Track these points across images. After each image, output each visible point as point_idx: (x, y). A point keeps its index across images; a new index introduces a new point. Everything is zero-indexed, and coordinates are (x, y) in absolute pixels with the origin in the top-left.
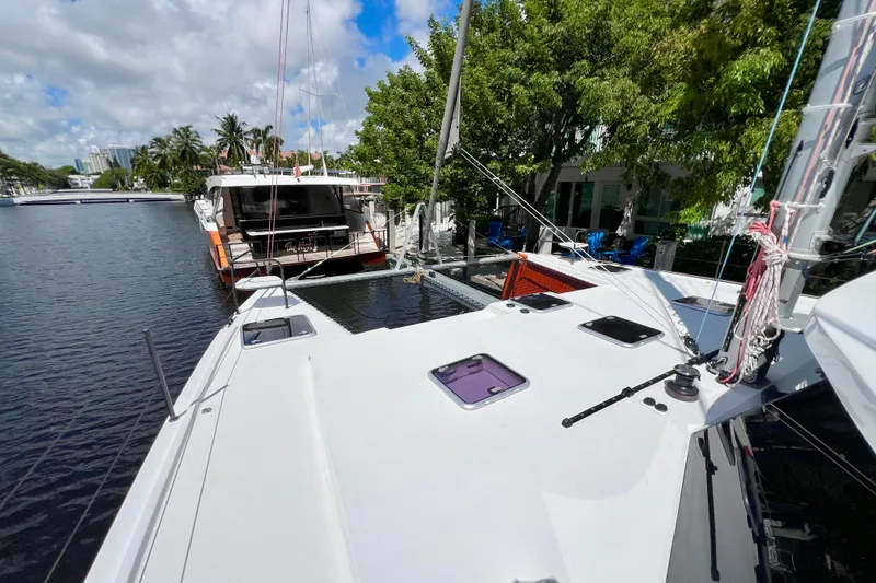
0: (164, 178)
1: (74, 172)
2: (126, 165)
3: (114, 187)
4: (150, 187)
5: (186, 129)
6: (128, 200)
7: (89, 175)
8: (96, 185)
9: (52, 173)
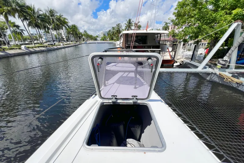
0: (113, 38)
1: (98, 37)
2: (106, 35)
3: (104, 40)
4: (110, 40)
5: (119, 24)
6: (105, 43)
7: (100, 38)
8: (101, 40)
9: (94, 37)
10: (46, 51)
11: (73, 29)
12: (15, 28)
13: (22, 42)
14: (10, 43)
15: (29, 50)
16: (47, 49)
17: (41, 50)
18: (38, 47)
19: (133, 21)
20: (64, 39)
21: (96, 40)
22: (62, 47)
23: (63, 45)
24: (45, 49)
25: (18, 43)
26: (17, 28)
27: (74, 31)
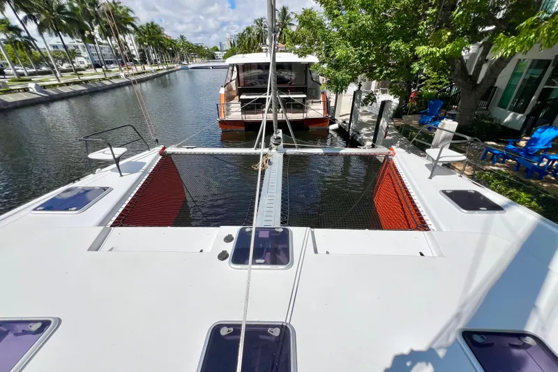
1: (217, 50)
7: (222, 52)
10: (85, 94)
11: (150, 34)
12: (10, 34)
13: (31, 68)
14: (5, 70)
15: (46, 93)
16: (88, 90)
17: (75, 92)
18: (68, 84)
19: (292, 13)
20: (134, 56)
21: (213, 57)
22: (124, 81)
23: (126, 76)
24: (84, 88)
25: (24, 71)
26: (16, 33)
27: (153, 39)
